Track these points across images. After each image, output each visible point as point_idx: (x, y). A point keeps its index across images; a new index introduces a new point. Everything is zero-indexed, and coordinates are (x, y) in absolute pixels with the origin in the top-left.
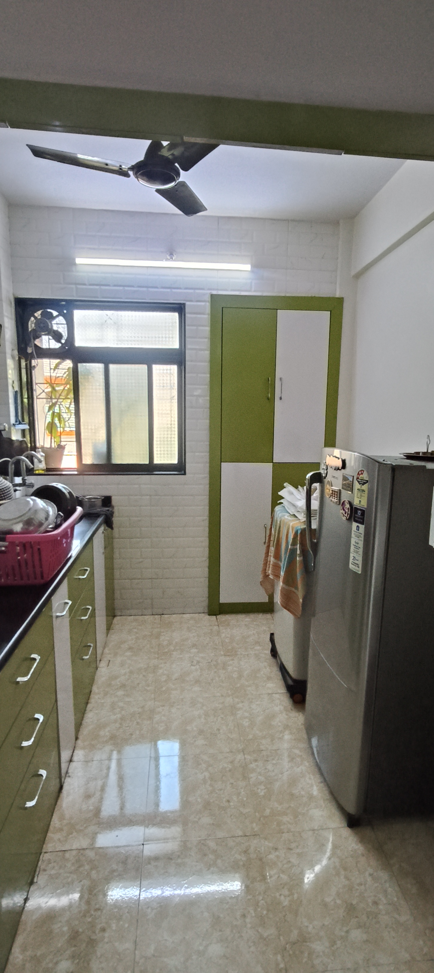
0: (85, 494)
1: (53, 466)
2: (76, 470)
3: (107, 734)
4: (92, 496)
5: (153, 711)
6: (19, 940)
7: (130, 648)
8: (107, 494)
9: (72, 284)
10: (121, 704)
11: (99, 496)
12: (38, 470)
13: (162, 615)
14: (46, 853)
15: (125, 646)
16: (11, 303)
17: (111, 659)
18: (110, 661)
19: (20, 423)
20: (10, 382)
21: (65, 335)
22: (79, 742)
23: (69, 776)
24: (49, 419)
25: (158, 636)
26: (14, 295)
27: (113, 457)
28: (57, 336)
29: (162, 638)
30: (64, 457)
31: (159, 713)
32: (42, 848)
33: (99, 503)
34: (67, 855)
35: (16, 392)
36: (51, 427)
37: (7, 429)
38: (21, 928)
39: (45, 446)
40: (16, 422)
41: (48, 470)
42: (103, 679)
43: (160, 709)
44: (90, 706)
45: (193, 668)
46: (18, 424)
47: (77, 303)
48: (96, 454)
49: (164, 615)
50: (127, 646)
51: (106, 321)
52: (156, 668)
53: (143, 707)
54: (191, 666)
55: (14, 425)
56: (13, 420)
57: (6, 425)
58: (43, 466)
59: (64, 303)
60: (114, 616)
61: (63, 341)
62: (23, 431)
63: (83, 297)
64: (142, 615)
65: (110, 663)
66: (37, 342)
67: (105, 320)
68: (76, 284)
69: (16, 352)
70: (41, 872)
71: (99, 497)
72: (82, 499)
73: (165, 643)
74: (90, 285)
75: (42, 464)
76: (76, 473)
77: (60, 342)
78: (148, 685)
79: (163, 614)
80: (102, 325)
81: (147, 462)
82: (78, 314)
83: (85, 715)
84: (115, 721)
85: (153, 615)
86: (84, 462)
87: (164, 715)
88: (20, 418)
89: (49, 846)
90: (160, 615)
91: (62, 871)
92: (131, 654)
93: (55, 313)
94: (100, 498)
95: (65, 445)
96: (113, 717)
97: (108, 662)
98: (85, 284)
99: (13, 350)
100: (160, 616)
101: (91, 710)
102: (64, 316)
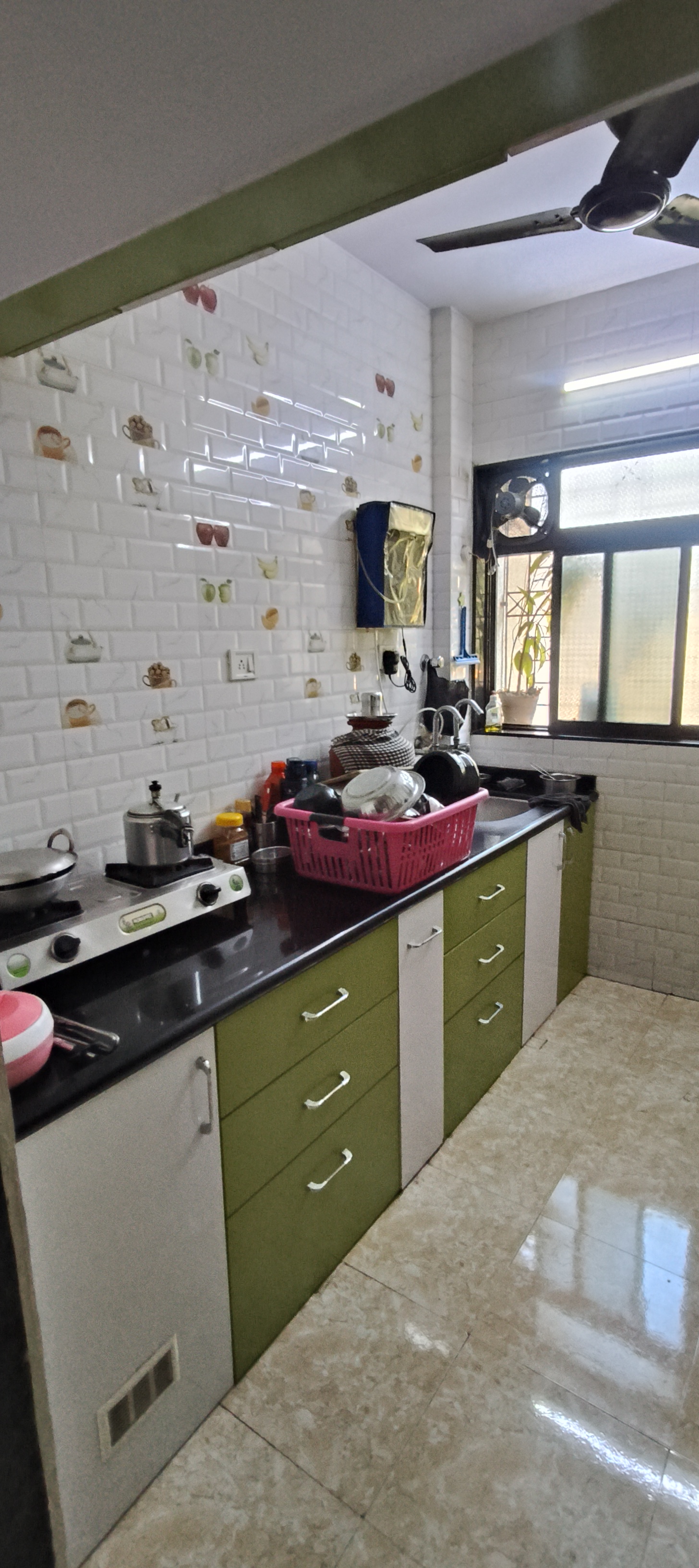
0: (555, 769)
1: (517, 721)
2: (547, 729)
3: (494, 1148)
4: (562, 773)
5: (577, 1145)
6: (275, 1349)
7: (589, 1033)
8: (587, 771)
9: (556, 427)
10: (534, 1114)
11: (573, 774)
12: (491, 727)
13: (669, 996)
14: (346, 1264)
15: (583, 1027)
16: (467, 476)
17: (549, 1040)
18: (547, 1041)
19: (466, 655)
20: (454, 596)
21: (544, 515)
22: (450, 1142)
23: (417, 1183)
24: (519, 648)
25: (646, 1027)
26: (473, 463)
27: (608, 712)
28: (531, 518)
29: (651, 1034)
30: (538, 707)
31: (587, 1152)
32: (344, 1256)
33: (571, 786)
34: (369, 1283)
35: (464, 610)
36: (522, 660)
37: (442, 666)
38: (282, 1336)
39: (511, 690)
40: (461, 653)
41: (506, 726)
42: (524, 1065)
43: (591, 1148)
44: (487, 1096)
45: (684, 1103)
46: (461, 658)
47: (568, 457)
48: (585, 705)
49: (672, 996)
50: (584, 1028)
51: (624, 478)
52: (617, 1078)
53: (565, 1133)
54: (680, 1099)
55: (455, 659)
56: (454, 651)
57: (441, 659)
58: (500, 720)
59: (546, 461)
60: (586, 974)
61: (540, 524)
62: (472, 668)
63: (577, 445)
64: (633, 986)
65: (546, 1045)
66: (502, 529)
67: (623, 475)
68: (563, 426)
69: (469, 549)
70: (330, 1286)
71: (573, 776)
72: (545, 777)
73: (651, 1044)
74: (586, 422)
75: (497, 718)
76: (547, 734)
77: (536, 526)
78: (590, 1101)
79: (671, 994)
80: (617, 485)
81: (667, 722)
82: (569, 476)
83: (475, 1107)
84: (513, 1135)
85: (653, 990)
86: (560, 718)
87: (592, 1160)
88: (468, 649)
89: (352, 1258)
90: (667, 994)
91: (353, 1299)
92: (586, 1042)
93: (531, 479)
94: (574, 778)
95: (540, 689)
96: (512, 1128)
97: (543, 1042)
98: (577, 424)
99: (463, 546)
100: (665, 996)
101: (486, 1104)
102: (545, 481)
